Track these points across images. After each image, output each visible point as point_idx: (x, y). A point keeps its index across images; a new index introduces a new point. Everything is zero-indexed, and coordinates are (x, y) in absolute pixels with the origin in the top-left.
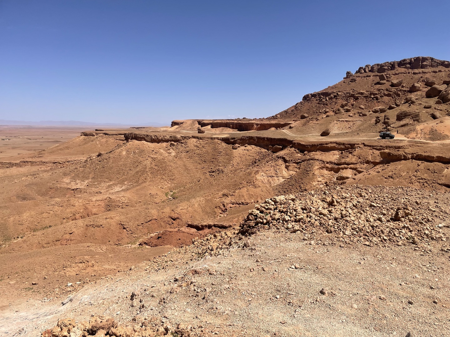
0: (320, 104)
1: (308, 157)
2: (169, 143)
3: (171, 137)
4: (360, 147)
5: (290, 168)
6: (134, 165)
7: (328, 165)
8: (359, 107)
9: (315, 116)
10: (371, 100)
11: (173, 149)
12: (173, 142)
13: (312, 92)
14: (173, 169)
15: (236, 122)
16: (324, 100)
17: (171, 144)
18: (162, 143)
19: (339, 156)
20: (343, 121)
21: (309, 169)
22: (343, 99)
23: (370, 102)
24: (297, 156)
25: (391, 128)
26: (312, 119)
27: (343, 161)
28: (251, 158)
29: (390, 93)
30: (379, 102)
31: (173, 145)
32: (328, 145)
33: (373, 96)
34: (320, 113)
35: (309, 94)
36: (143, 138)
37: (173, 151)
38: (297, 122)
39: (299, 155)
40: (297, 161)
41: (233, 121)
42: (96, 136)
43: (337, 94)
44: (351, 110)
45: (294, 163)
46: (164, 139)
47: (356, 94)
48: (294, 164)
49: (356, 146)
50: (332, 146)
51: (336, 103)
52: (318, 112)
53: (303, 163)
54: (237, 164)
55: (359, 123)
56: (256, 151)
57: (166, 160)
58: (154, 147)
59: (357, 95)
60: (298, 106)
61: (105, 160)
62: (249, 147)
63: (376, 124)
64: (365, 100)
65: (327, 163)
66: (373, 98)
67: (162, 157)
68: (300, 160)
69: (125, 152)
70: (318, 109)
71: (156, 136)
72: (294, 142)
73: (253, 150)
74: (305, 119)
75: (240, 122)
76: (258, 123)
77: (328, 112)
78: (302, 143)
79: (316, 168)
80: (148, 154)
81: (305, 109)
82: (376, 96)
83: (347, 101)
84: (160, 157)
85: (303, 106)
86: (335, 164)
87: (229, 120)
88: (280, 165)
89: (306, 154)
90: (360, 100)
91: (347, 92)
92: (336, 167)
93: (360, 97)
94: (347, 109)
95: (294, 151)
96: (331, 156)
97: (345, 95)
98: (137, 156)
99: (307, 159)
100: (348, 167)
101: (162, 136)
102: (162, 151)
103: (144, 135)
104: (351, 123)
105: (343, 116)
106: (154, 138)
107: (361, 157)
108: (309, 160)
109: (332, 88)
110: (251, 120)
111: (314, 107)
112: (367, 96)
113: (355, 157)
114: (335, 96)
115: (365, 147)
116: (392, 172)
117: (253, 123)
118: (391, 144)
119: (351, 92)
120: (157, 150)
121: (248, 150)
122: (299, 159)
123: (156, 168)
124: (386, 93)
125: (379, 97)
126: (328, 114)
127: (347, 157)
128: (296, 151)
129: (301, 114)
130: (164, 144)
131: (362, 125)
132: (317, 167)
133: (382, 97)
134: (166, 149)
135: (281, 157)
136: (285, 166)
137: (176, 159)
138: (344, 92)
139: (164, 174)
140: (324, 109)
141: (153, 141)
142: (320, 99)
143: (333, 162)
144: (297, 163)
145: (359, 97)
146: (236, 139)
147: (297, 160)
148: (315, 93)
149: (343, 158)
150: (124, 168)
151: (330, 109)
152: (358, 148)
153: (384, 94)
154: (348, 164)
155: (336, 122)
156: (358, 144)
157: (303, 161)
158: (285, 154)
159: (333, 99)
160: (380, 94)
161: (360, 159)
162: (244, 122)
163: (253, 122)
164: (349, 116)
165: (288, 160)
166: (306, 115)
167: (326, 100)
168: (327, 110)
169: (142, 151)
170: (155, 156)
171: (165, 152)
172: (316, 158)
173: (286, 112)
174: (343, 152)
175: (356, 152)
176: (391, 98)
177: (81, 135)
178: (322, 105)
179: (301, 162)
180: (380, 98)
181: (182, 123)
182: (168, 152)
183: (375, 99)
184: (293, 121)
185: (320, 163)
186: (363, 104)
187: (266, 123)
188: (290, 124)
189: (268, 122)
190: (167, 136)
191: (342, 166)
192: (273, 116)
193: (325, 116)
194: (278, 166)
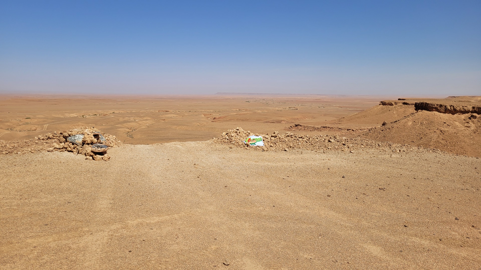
2: (469, 115)
3: (473, 108)
6: (417, 137)
11: (473, 122)
12: (475, 114)
14: (465, 146)
17: (472, 116)
18: (460, 114)
31: (475, 117)
36: (435, 108)
37: (473, 125)
42: (394, 106)
46: (463, 110)
57: (459, 135)
58: (447, 118)
67: (455, 131)
69: (411, 122)
71: (452, 106)
80: (438, 127)
84: (451, 130)
98: (424, 127)
101: (461, 107)
102: (457, 123)
103: (437, 105)
106: (449, 108)
120: (451, 122)
123: (443, 142)
130: (463, 116)
134: (464, 121)
137: (474, 135)
139: (452, 150)
141: (446, 111)
169: (431, 123)
170: (446, 129)
171: (461, 126)
177: (380, 105)
182: (466, 125)
190: (468, 106)
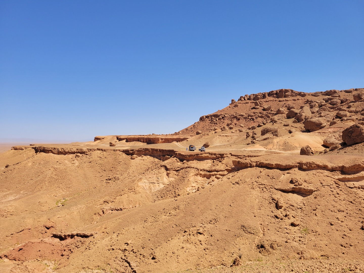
0: (212, 123)
1: (186, 165)
2: (75, 155)
3: (77, 149)
4: (228, 157)
5: (170, 175)
6: (36, 175)
7: (201, 172)
8: (240, 126)
9: (206, 133)
10: (249, 121)
11: (77, 160)
12: (78, 154)
13: (207, 115)
14: (72, 178)
15: (146, 137)
16: (215, 120)
17: (77, 156)
18: (69, 155)
19: (211, 164)
20: (224, 136)
21: (185, 176)
22: (229, 119)
23: (248, 122)
24: (177, 164)
25: (256, 141)
26: (204, 135)
27: (213, 168)
28: (145, 166)
29: (263, 115)
30: (255, 122)
31: (78, 156)
32: (202, 155)
33: (250, 118)
34: (211, 130)
35: (204, 116)
36: (50, 151)
37: (77, 162)
38: (193, 137)
39: (179, 164)
40: (176, 169)
41: (143, 137)
42: (25, 150)
43: (224, 116)
44: (233, 128)
45: (174, 170)
46: (70, 151)
47: (238, 116)
48: (174, 172)
49: (225, 155)
50: (205, 156)
51: (223, 122)
52: (210, 129)
53: (181, 170)
54: (133, 172)
55: (235, 137)
56: (150, 160)
57: (67, 170)
58: (59, 158)
59: (239, 117)
60: (195, 125)
61: (10, 171)
62: (145, 157)
63: (247, 138)
64: (245, 120)
65: (201, 170)
66: (250, 119)
67: (65, 167)
68: (179, 168)
69: (31, 163)
70: (210, 127)
71: (62, 148)
72: (176, 152)
73: (148, 160)
74: (199, 135)
75: (149, 137)
76: (163, 138)
77: (216, 129)
78: (182, 154)
79: (192, 175)
80: (53, 165)
81: (200, 127)
82: (252, 117)
83: (231, 121)
84: (62, 167)
85: (199, 125)
86: (207, 171)
87: (141, 135)
88: (162, 173)
89: (185, 163)
90: (241, 121)
91: (231, 114)
92: (208, 173)
93: (241, 118)
94: (230, 127)
95: (176, 160)
96: (205, 164)
97: (230, 117)
98: (41, 167)
99: (185, 167)
100: (218, 173)
101: (69, 149)
102: (66, 161)
103: (52, 148)
104: (230, 138)
105: (227, 132)
106: (60, 150)
107: (228, 165)
108: (186, 168)
109: (221, 111)
110: (158, 135)
111: (207, 125)
112: (246, 118)
113: (224, 165)
114: (223, 118)
115: (232, 156)
116: (239, 178)
117: (159, 138)
118: (252, 154)
119: (234, 114)
120: (62, 161)
121: (143, 160)
122: (178, 167)
123: (55, 177)
124: (260, 115)
125: (255, 118)
126: (216, 131)
127: (217, 165)
128: (177, 160)
129: (197, 131)
130: (71, 156)
131: (237, 139)
132: (192, 174)
133: (256, 118)
134: (71, 160)
135: (163, 166)
136: (166, 173)
137: (78, 169)
138: (229, 114)
139: (62, 183)
140: (214, 127)
141: (59, 153)
142: (212, 119)
143: (206, 169)
144: (177, 171)
145: (240, 118)
146: (134, 151)
147: (177, 168)
148: (208, 115)
149: (214, 166)
150: (25, 178)
151: (219, 127)
152: (227, 157)
153: (258, 116)
154: (217, 171)
155: (218, 137)
156: (227, 154)
157: (182, 169)
158: (167, 163)
159: (221, 119)
160: (255, 116)
161: (227, 166)
162: (152, 137)
163: (158, 137)
164: (232, 132)
165: (168, 168)
166: (200, 132)
167: (216, 120)
168: (216, 128)
169: (47, 162)
170: (58, 167)
171: (69, 163)
172: (192, 166)
173: (186, 129)
174: (215, 161)
175: (225, 160)
176: (264, 119)
177: (12, 150)
178: (213, 124)
179: (180, 170)
180: (256, 119)
181: (104, 138)
182: (72, 162)
183: (252, 120)
184: (190, 136)
185: (195, 170)
186: (243, 123)
187: (169, 138)
188: (188, 138)
189: (171, 137)
190: (74, 149)
191: (213, 173)
192: (176, 133)
193: (214, 132)
194: (160, 173)
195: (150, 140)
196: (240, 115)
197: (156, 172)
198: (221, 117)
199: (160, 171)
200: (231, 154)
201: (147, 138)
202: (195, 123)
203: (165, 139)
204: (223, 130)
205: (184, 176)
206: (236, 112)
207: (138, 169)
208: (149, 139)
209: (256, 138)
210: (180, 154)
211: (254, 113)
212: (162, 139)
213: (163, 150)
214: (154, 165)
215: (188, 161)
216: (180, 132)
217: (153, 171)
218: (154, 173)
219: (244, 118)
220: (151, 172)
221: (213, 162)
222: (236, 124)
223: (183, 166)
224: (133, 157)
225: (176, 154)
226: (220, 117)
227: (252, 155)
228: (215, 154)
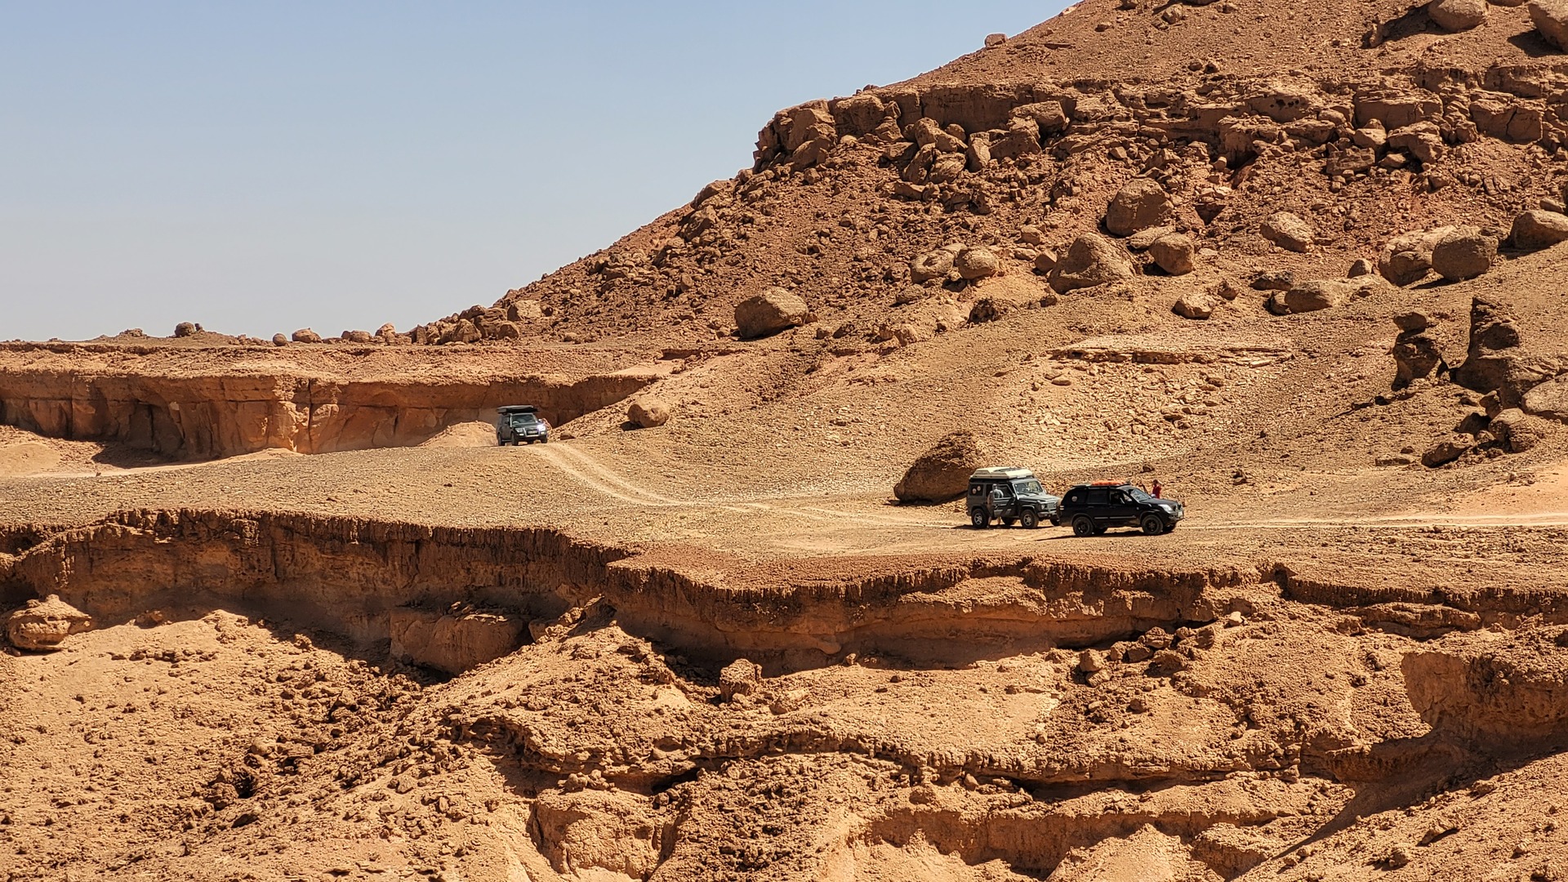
0: (923, 197)
1: (761, 722)
4: (1248, 610)
5: (587, 836)
7: (950, 797)
8: (1267, 232)
9: (872, 312)
10: (1365, 170)
15: (95, 365)
16: (952, 163)
19: (1054, 703)
20: (1115, 357)
21: (765, 844)
22: (1121, 152)
23: (1357, 189)
24: (649, 705)
25: (1532, 422)
26: (842, 343)
27: (1094, 745)
28: (203, 737)
29: (1528, 105)
30: (1434, 186)
32: (948, 596)
33: (1378, 135)
34: (921, 279)
35: (817, 105)
38: (701, 371)
39: (673, 698)
40: (649, 767)
41: (66, 363)
43: (1069, 105)
44: (1193, 258)
45: (619, 781)
47: (1236, 112)
48: (623, 798)
49: (1212, 594)
50: (987, 599)
51: (1060, 189)
52: (899, 269)
53: (710, 779)
55: (1257, 374)
59: (1241, 124)
60: (712, 215)
63: (1401, 382)
64: (1314, 165)
65: (947, 773)
66: (1383, 150)
68: (677, 754)
70: (903, 246)
72: (621, 564)
73: (230, 657)
74: (778, 341)
75: (138, 366)
76: (324, 377)
77: (985, 272)
78: (697, 576)
79: (843, 830)
81: (776, 245)
82: (1408, 130)
83: (1155, 176)
85: (761, 219)
86: (1018, 780)
87: (29, 347)
88: (482, 814)
89: (743, 688)
90: (1268, 170)
91: (1155, 90)
92: (1033, 811)
93: (1268, 138)
94: (1157, 247)
95: (623, 660)
96: (984, 703)
97: (1142, 120)
99: (751, 736)
100: (1147, 807)
104: (1188, 378)
105: (1124, 313)
107: (1261, 710)
108: (772, 745)
109: (1023, 49)
110: (254, 349)
111: (860, 223)
112: (1334, 135)
113: (1209, 706)
114: (1050, 132)
115: (1295, 607)
117: (269, 381)
118: (1523, 571)
119: (1190, 93)
121: (170, 657)
122: (667, 744)
124: (1493, 103)
125: (1434, 139)
126: (987, 289)
127: (1136, 708)
128: (637, 657)
129: (741, 294)
131: (1285, 394)
132: (844, 822)
133: (1453, 139)
135: (482, 724)
136: (527, 813)
138: (1129, 90)
140: (957, 247)
142: (916, 148)
143: (1003, 759)
144: (655, 786)
145: (1260, 135)
147: (653, 758)
148: (866, 96)
149: (1098, 720)
151: (1011, 245)
152: (1236, 616)
153: (1475, 113)
154: (1141, 782)
155: (1047, 366)
156: (1234, 580)
157: (715, 761)
158: (527, 691)
159: (1032, 149)
160: (1437, 116)
161: (1252, 724)
162: (179, 373)
163: (268, 366)
164: (1179, 310)
165: (552, 759)
166: (789, 303)
167: (972, 164)
168: (983, 255)
172: (839, 728)
173: (600, 268)
174: (1097, 657)
175: (1216, 654)
176: (1539, 151)
178: (938, 210)
179: (692, 775)
180: (1446, 149)
183: (1398, 158)
184: (669, 355)
185: (881, 775)
186: (1294, 202)
187: (400, 377)
188: (635, 384)
189: (423, 372)
191: (1091, 804)
192: (474, 314)
193: (957, 311)
194: (455, 818)
195: (150, 408)
196: (1254, 107)
197: (397, 801)
198: (1031, 127)
199: (444, 784)
200: (1279, 575)
201: (116, 378)
202: (708, 192)
203: (347, 393)
204: (1076, 285)
205: (753, 845)
206: (1211, 69)
207: (119, 765)
208: (137, 393)
209: (1529, 385)
210: (665, 583)
211: (1425, 78)
212: (308, 394)
213: (414, 537)
214: (305, 713)
215: (776, 663)
216: (530, 309)
217: (362, 790)
218: (383, 816)
219: (1308, 138)
220: (344, 802)
221: (1081, 675)
222: (1208, 212)
223: (723, 724)
224: (36, 627)
225: (627, 580)
226: (1018, 123)
227: (1534, 585)
228: (1098, 574)
